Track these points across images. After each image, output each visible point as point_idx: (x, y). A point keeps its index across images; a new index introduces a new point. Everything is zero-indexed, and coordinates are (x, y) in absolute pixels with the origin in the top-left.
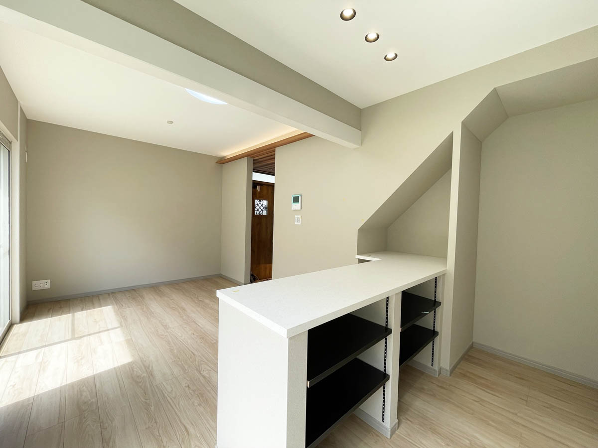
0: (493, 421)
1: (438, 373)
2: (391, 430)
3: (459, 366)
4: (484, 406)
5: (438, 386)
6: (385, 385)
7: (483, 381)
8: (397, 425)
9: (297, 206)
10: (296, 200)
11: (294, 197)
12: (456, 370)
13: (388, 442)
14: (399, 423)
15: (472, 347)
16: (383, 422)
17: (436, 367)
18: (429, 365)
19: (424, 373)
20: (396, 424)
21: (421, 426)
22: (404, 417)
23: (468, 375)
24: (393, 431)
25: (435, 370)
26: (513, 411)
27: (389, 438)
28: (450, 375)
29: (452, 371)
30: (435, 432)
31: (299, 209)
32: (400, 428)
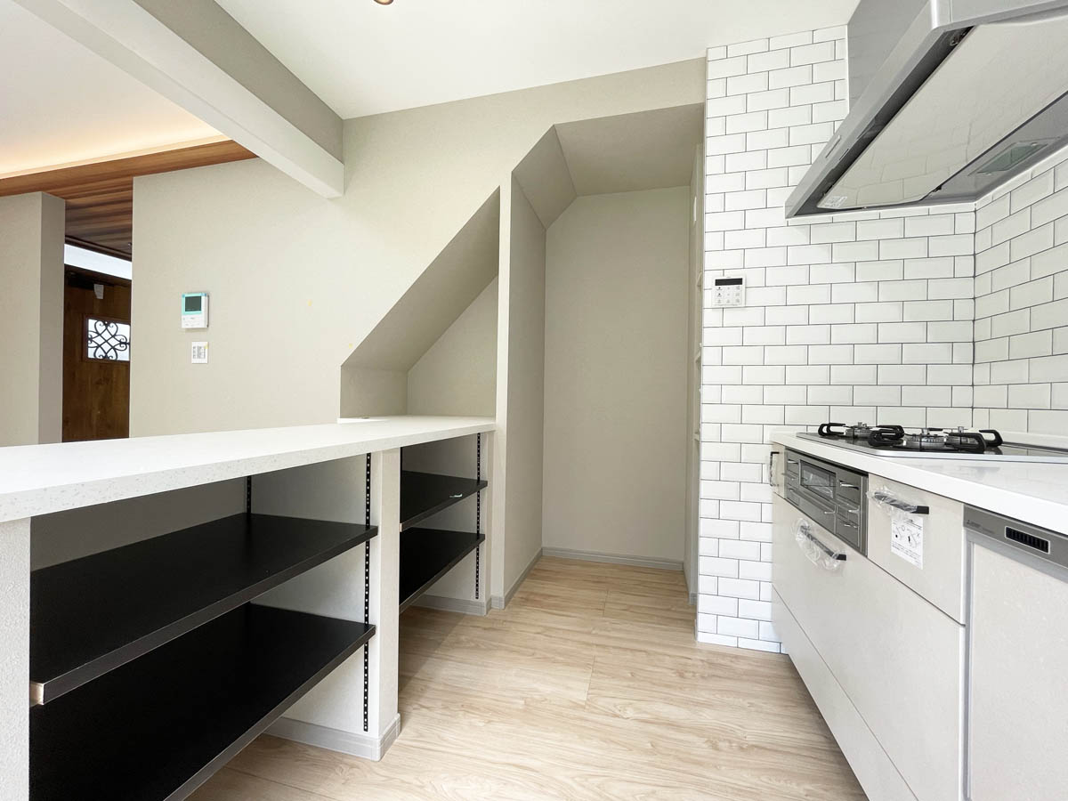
0: (560, 654)
1: (485, 609)
2: (383, 742)
3: (520, 589)
4: (551, 637)
5: (485, 629)
6: (367, 643)
7: (551, 601)
8: (398, 725)
9: (196, 319)
10: (193, 304)
11: (187, 298)
12: (515, 595)
13: (376, 769)
14: (402, 721)
15: (540, 556)
16: (366, 730)
17: (483, 599)
18: (473, 598)
19: (464, 614)
20: (395, 724)
21: (446, 708)
22: (416, 706)
23: (532, 597)
24: (386, 743)
25: (481, 605)
26: (586, 630)
27: (378, 758)
28: (506, 605)
29: (508, 599)
30: (470, 708)
31: (203, 325)
32: (404, 730)
